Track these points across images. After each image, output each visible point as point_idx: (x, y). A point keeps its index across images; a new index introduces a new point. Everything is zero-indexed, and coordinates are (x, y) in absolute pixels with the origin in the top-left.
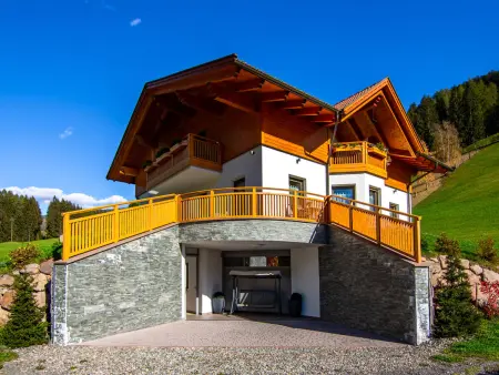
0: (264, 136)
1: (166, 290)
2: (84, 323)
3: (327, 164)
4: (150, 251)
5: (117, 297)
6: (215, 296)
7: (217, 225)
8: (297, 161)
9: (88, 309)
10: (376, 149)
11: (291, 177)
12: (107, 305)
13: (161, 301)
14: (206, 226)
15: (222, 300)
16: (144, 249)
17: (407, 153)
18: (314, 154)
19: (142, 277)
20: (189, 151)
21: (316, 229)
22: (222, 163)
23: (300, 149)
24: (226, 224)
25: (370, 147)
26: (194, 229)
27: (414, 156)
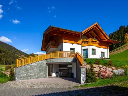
0: (63, 40)
1: (42, 72)
2: (21, 77)
3: (81, 44)
4: (38, 65)
5: (29, 73)
6: (56, 73)
7: (51, 59)
8: (73, 45)
9: (22, 75)
10: (93, 40)
11: (71, 48)
12: (26, 74)
13: (41, 74)
14: (50, 60)
15: (57, 74)
16: (36, 65)
17: (105, 39)
18: (77, 43)
19: (35, 69)
20: (50, 45)
21: (73, 59)
22: (58, 46)
23: (74, 42)
24: (53, 59)
25: (92, 39)
26: (48, 60)
27: (107, 40)
